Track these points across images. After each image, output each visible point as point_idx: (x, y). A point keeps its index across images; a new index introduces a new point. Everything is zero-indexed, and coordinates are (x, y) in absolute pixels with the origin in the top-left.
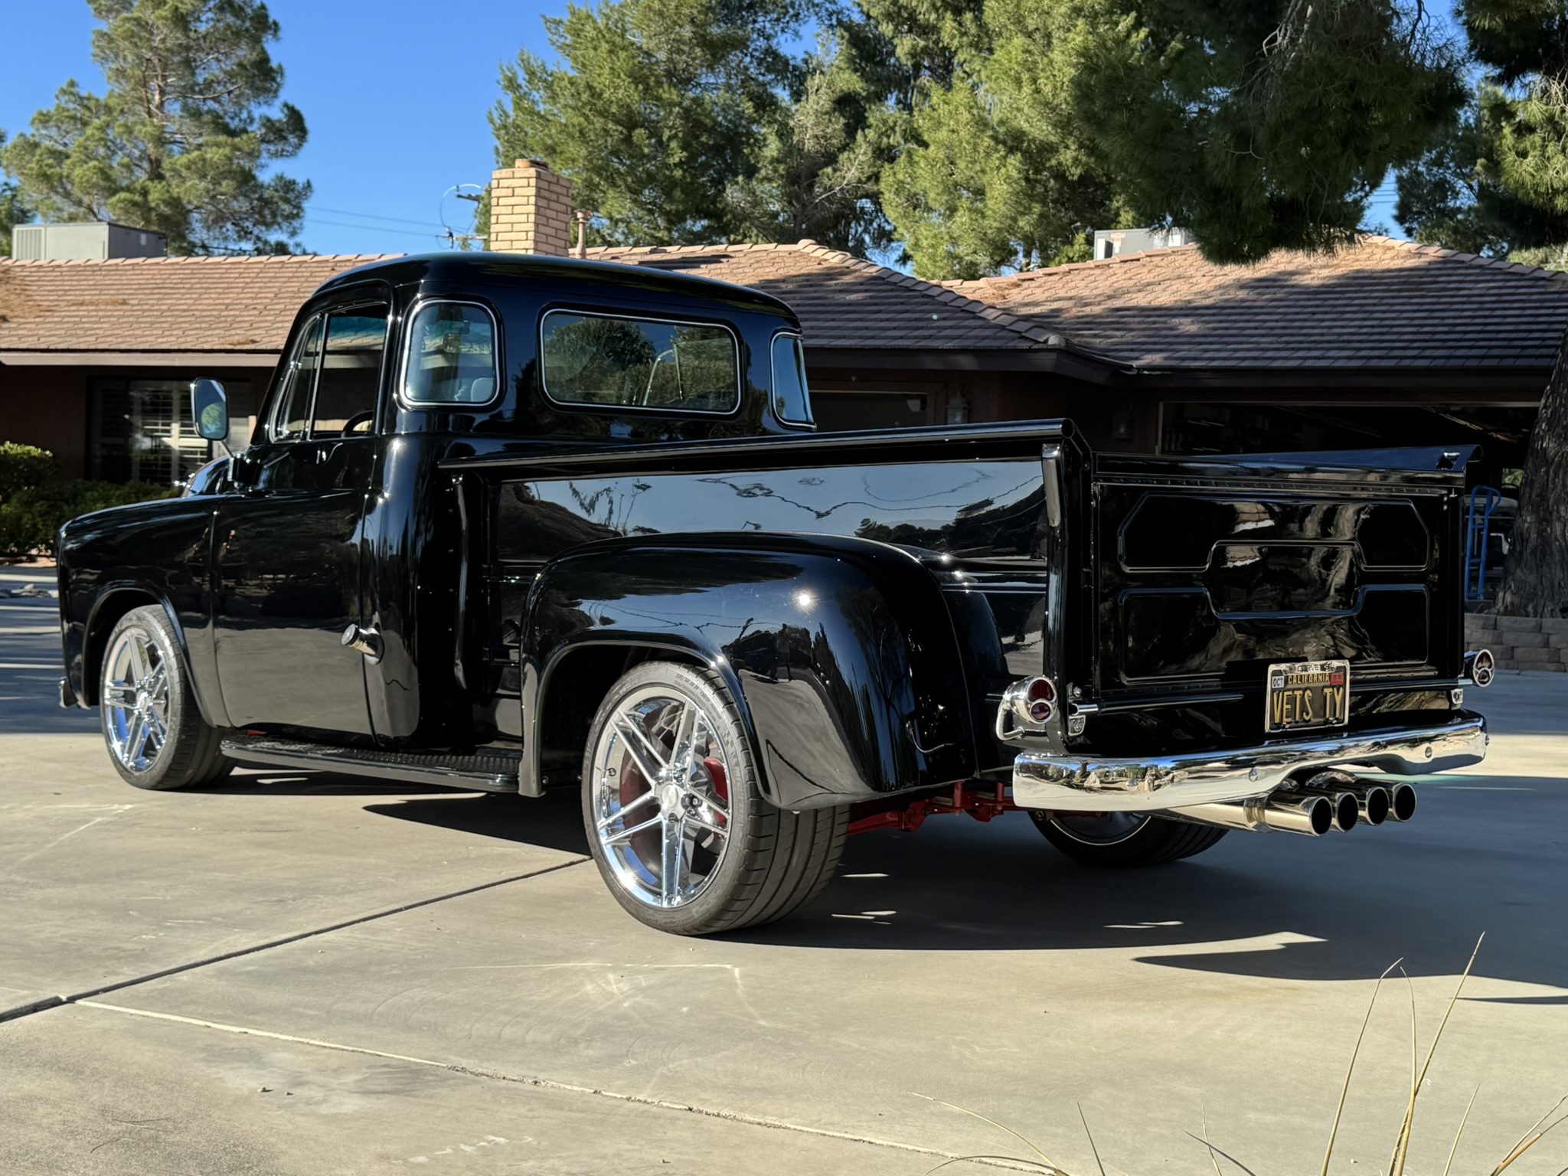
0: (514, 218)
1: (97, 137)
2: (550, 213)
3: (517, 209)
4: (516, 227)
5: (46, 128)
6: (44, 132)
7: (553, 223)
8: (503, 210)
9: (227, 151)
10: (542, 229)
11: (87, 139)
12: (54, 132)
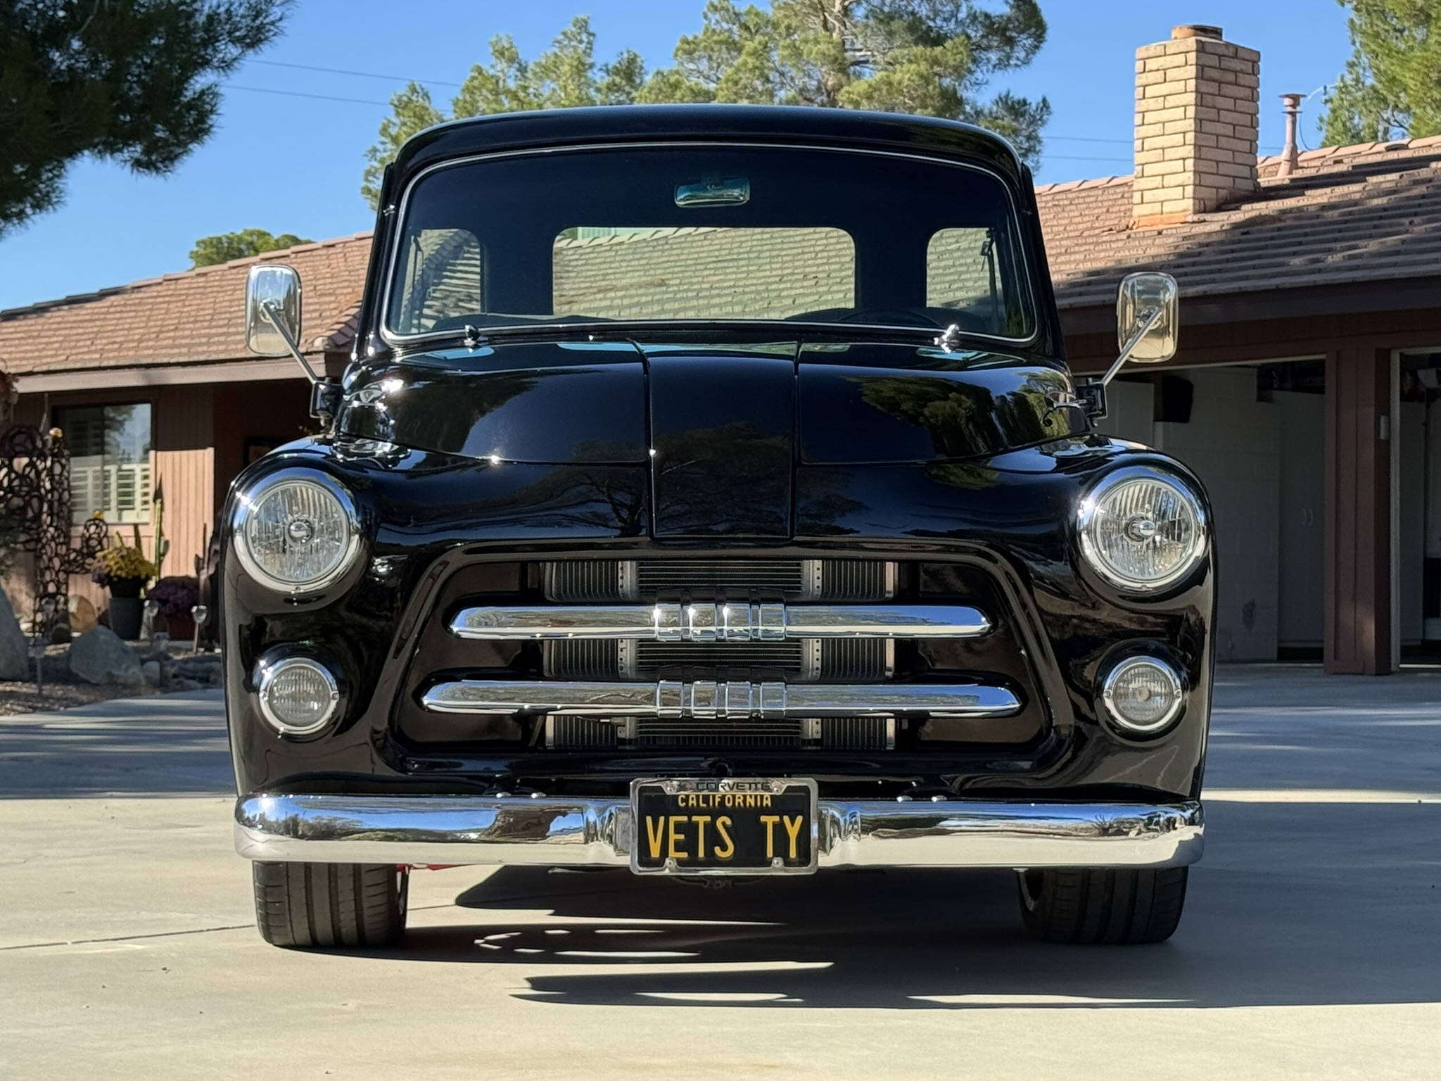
0: (1166, 115)
1: (750, 66)
2: (1221, 102)
3: (1171, 101)
4: (1170, 127)
5: (692, 61)
6: (692, 66)
7: (1230, 117)
8: (1151, 104)
9: (923, 67)
10: (1208, 126)
11: (738, 70)
12: (704, 65)
